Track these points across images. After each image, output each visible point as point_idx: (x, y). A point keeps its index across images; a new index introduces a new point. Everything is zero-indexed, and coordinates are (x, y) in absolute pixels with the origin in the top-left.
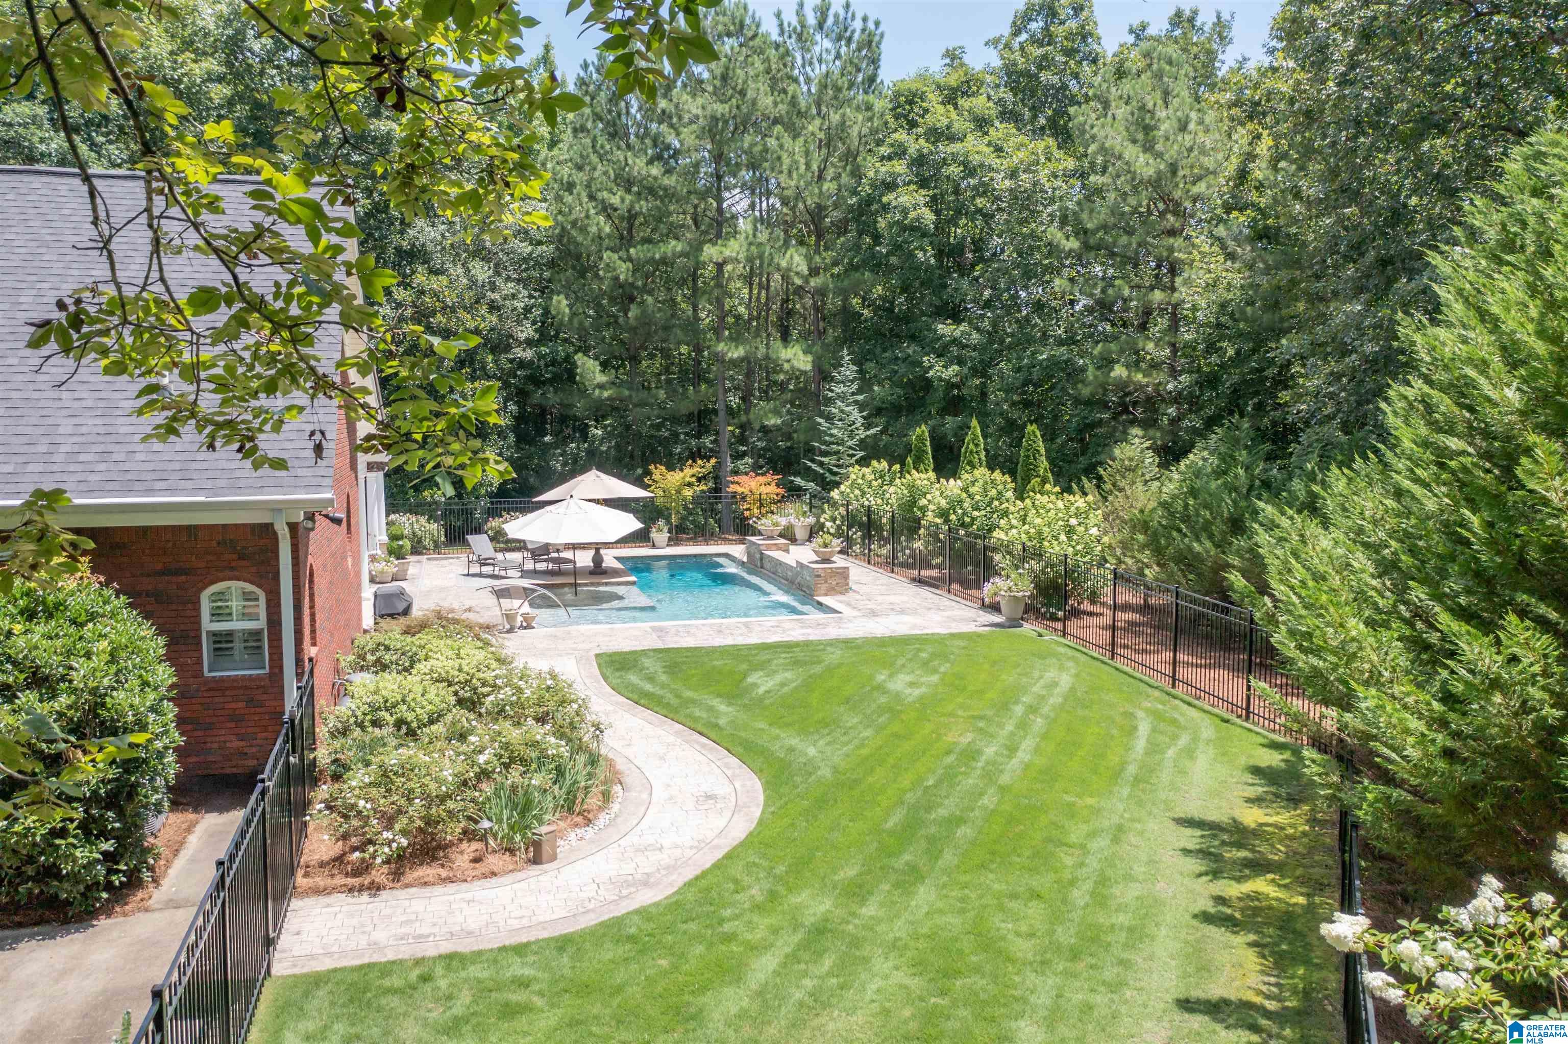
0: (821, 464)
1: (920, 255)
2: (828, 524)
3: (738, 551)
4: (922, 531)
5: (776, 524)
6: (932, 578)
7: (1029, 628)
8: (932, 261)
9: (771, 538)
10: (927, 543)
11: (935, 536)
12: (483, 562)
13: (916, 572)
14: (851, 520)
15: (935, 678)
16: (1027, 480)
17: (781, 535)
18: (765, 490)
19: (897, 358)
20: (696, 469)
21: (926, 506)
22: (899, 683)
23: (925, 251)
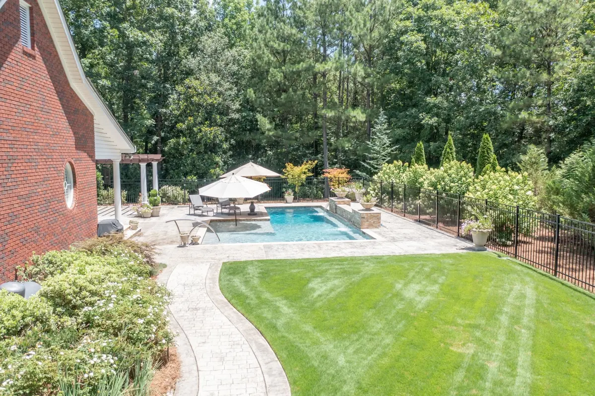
0: (368, 164)
1: (419, 64)
2: (372, 192)
3: (325, 204)
4: (421, 195)
5: (344, 191)
6: (426, 219)
7: (491, 251)
8: (425, 67)
9: (342, 198)
10: (424, 201)
11: (429, 198)
12: (196, 209)
13: (418, 217)
14: (383, 190)
15: (436, 288)
16: (483, 165)
17: (347, 196)
18: (341, 176)
19: (407, 115)
20: (307, 166)
21: (422, 182)
22: (411, 292)
23: (421, 63)
